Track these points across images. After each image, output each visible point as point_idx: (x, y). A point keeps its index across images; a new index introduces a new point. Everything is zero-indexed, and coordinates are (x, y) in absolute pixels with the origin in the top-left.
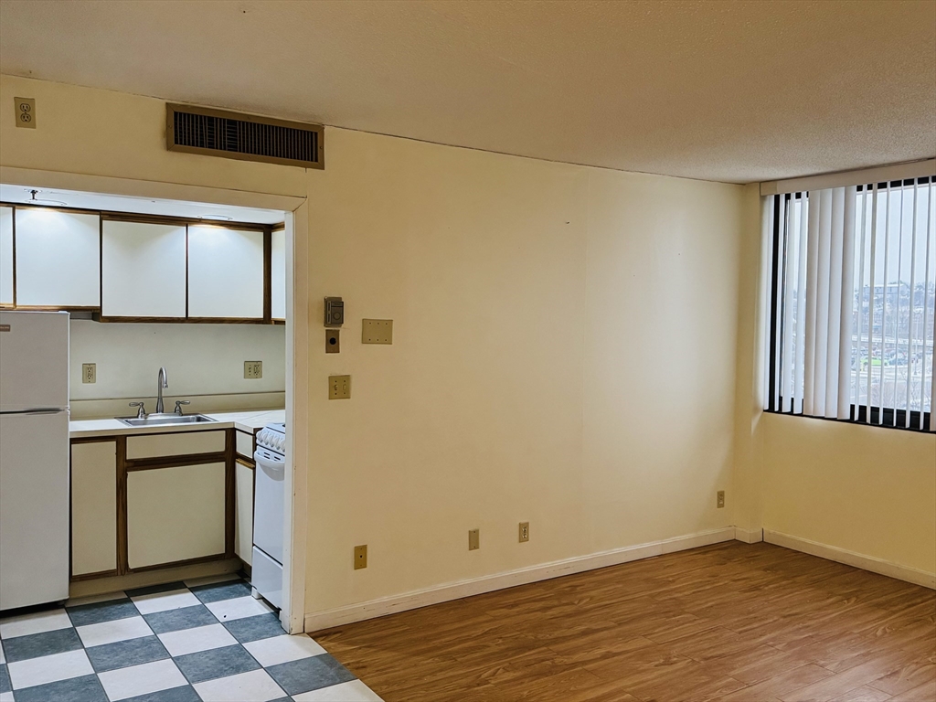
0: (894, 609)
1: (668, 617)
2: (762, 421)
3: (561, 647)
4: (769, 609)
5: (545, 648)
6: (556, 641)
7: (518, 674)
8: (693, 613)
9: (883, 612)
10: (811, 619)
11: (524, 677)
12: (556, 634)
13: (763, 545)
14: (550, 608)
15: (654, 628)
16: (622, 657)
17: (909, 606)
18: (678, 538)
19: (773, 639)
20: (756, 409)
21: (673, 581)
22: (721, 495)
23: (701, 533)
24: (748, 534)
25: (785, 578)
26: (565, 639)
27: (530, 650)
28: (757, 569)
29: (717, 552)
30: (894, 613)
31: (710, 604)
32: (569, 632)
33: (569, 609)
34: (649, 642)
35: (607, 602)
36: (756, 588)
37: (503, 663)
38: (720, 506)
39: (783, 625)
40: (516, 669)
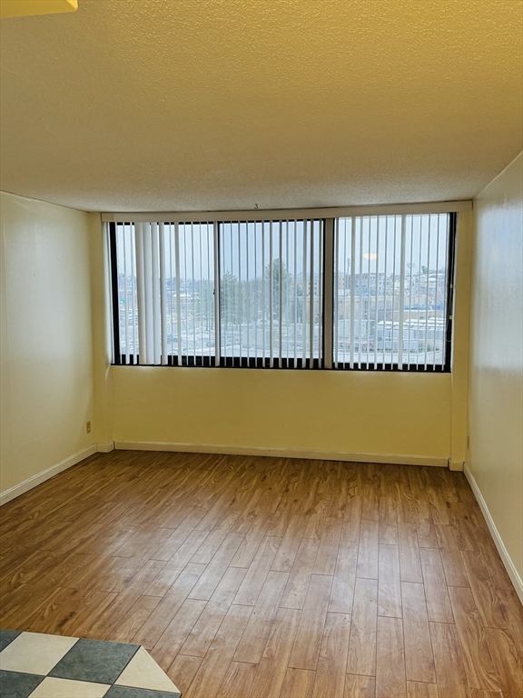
0: (210, 468)
1: (99, 508)
2: (111, 371)
3: (49, 546)
4: (150, 487)
5: (38, 551)
6: (40, 544)
7: (36, 572)
8: (112, 501)
9: (207, 472)
10: (176, 485)
11: (41, 572)
12: (37, 540)
13: (115, 452)
14: (16, 526)
15: (97, 517)
16: (93, 539)
17: (216, 465)
18: (67, 459)
19: (167, 501)
20: (107, 364)
21: (82, 487)
22: (89, 424)
23: (80, 452)
24: (105, 447)
25: (145, 467)
26: (46, 541)
27: (29, 555)
28: (126, 466)
29: (93, 463)
30: (211, 471)
31: (116, 493)
32: (46, 536)
33: (31, 523)
34: (101, 526)
35: (52, 511)
36: (134, 477)
37: (19, 569)
38: (89, 432)
39: (165, 493)
40: (31, 569)
